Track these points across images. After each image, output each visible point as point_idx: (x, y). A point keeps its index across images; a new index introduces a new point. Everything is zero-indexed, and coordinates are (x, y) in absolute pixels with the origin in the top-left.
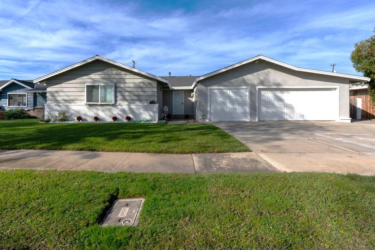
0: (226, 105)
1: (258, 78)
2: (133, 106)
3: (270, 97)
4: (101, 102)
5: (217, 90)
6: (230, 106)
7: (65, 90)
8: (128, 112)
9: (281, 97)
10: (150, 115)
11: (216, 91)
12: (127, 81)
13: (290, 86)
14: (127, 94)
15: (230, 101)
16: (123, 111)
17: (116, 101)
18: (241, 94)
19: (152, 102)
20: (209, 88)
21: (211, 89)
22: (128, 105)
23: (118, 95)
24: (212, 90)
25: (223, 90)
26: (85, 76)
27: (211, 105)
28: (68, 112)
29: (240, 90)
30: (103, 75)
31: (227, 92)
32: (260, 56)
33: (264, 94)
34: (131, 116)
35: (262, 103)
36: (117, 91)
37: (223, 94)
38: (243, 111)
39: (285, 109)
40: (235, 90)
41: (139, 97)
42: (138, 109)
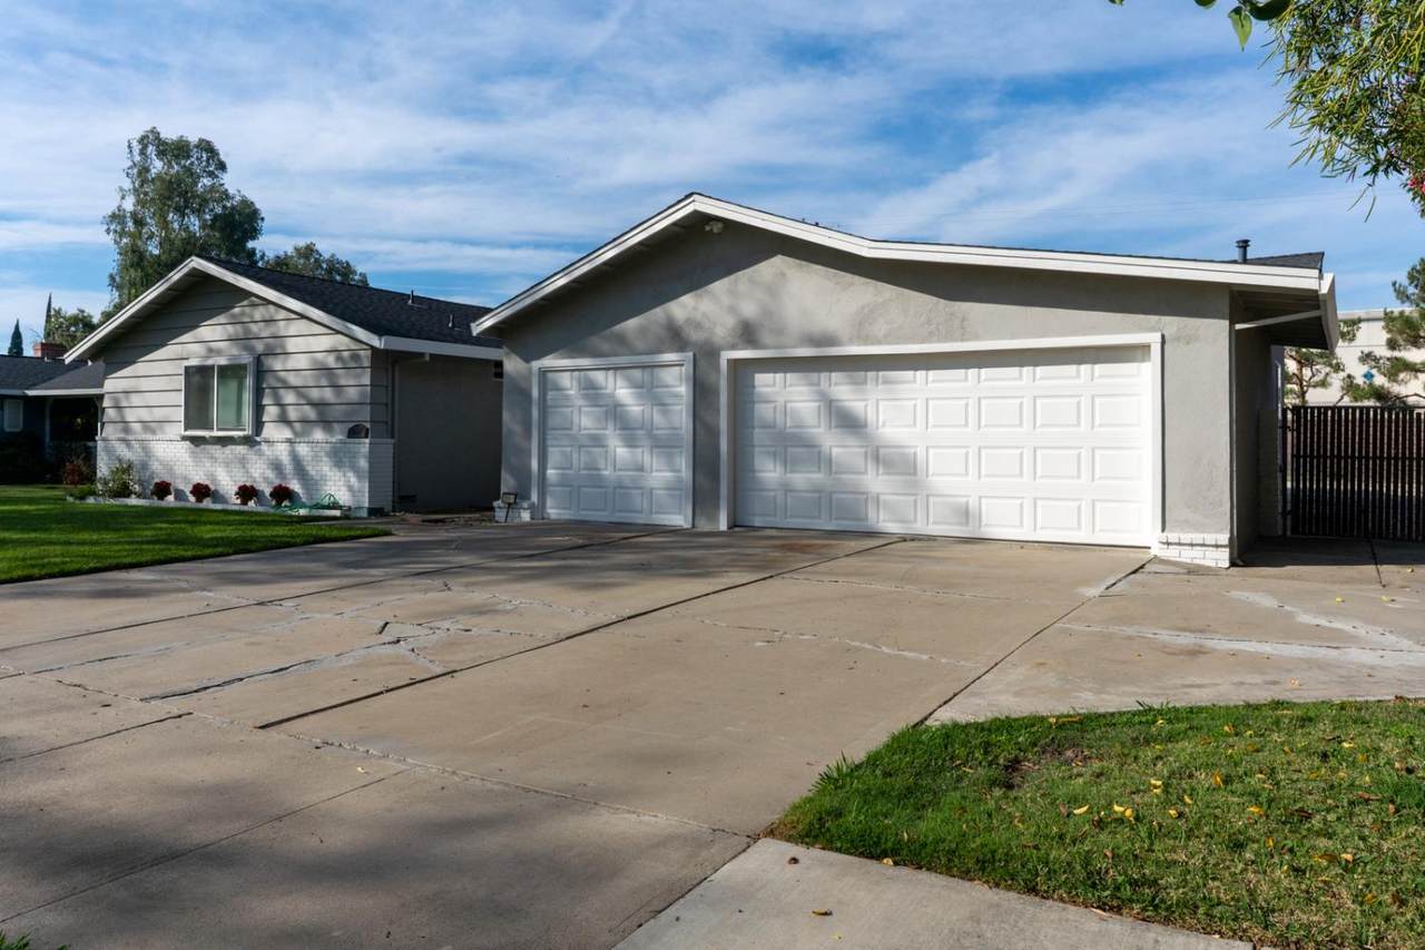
0: (603, 446)
1: (732, 310)
2: (303, 450)
3: (793, 405)
4: (219, 430)
5: (569, 373)
6: (618, 450)
7: (144, 384)
8: (289, 468)
9: (847, 404)
10: (350, 489)
11: (566, 380)
12: (291, 345)
13: (879, 343)
14: (289, 398)
15: (618, 426)
16: (277, 466)
17: (259, 425)
18: (659, 390)
19: (354, 432)
20: (536, 365)
21: (543, 373)
22: (289, 441)
23: (266, 401)
24: (550, 375)
25: (589, 373)
26: (188, 332)
27: (549, 443)
28: (144, 466)
29: (657, 370)
30: (229, 327)
31: (604, 384)
32: (695, 197)
33: (768, 390)
34: (295, 486)
35: (758, 435)
36: (264, 386)
37: (592, 392)
38: (668, 474)
39: (866, 472)
40: (637, 374)
41: (320, 407)
42: (316, 458)
